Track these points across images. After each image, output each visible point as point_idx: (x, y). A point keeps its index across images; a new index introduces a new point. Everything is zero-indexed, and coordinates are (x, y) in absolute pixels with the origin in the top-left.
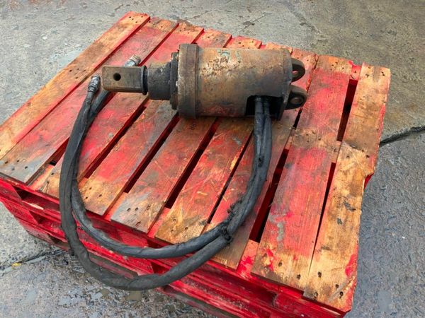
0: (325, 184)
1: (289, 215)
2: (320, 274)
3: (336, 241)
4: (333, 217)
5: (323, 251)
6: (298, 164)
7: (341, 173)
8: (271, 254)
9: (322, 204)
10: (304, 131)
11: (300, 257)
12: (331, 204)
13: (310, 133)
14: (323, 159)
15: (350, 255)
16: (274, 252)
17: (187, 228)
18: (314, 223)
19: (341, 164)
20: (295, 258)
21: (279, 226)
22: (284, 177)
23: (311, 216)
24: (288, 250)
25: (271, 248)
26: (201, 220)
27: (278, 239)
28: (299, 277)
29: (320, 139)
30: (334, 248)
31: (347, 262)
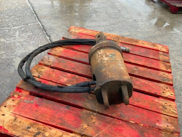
0: (54, 124)
1: (37, 106)
2: (4, 115)
3: (18, 124)
4: (32, 125)
5: (15, 118)
6: (69, 112)
7: (61, 134)
8: (19, 98)
9: (41, 121)
10: (95, 118)
11: (14, 108)
12: (40, 125)
13: (94, 121)
14: (72, 125)
15: (9, 130)
16: (19, 99)
17: (37, 72)
18: (30, 116)
19: (68, 135)
20: (14, 106)
21: (32, 101)
22: (60, 105)
23: (35, 115)
24: (19, 104)
25: (21, 98)
26: (40, 76)
27: (25, 101)
28: (5, 107)
29: (88, 125)
30: (14, 123)
31: (5, 128)
